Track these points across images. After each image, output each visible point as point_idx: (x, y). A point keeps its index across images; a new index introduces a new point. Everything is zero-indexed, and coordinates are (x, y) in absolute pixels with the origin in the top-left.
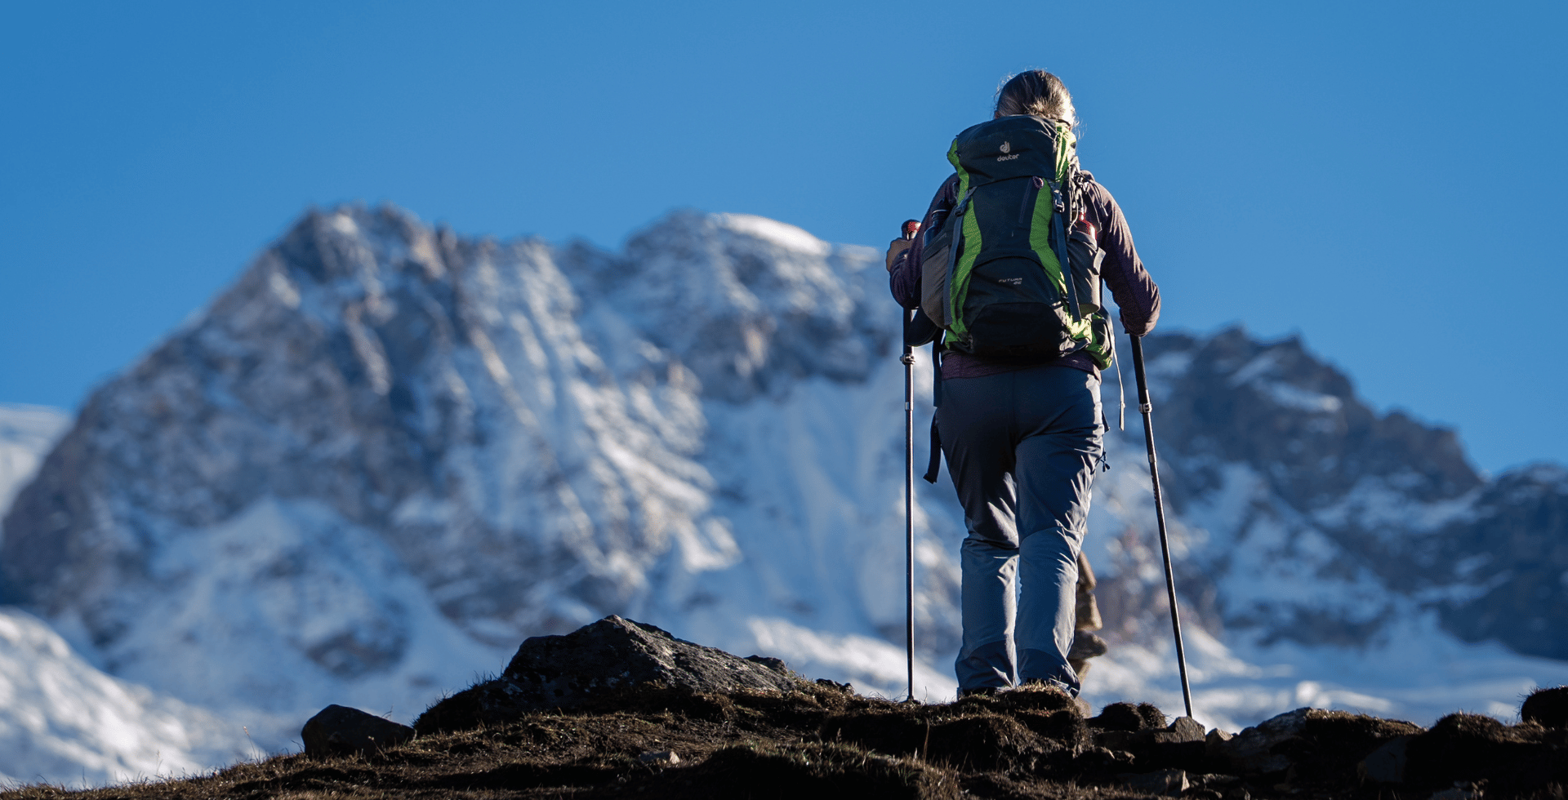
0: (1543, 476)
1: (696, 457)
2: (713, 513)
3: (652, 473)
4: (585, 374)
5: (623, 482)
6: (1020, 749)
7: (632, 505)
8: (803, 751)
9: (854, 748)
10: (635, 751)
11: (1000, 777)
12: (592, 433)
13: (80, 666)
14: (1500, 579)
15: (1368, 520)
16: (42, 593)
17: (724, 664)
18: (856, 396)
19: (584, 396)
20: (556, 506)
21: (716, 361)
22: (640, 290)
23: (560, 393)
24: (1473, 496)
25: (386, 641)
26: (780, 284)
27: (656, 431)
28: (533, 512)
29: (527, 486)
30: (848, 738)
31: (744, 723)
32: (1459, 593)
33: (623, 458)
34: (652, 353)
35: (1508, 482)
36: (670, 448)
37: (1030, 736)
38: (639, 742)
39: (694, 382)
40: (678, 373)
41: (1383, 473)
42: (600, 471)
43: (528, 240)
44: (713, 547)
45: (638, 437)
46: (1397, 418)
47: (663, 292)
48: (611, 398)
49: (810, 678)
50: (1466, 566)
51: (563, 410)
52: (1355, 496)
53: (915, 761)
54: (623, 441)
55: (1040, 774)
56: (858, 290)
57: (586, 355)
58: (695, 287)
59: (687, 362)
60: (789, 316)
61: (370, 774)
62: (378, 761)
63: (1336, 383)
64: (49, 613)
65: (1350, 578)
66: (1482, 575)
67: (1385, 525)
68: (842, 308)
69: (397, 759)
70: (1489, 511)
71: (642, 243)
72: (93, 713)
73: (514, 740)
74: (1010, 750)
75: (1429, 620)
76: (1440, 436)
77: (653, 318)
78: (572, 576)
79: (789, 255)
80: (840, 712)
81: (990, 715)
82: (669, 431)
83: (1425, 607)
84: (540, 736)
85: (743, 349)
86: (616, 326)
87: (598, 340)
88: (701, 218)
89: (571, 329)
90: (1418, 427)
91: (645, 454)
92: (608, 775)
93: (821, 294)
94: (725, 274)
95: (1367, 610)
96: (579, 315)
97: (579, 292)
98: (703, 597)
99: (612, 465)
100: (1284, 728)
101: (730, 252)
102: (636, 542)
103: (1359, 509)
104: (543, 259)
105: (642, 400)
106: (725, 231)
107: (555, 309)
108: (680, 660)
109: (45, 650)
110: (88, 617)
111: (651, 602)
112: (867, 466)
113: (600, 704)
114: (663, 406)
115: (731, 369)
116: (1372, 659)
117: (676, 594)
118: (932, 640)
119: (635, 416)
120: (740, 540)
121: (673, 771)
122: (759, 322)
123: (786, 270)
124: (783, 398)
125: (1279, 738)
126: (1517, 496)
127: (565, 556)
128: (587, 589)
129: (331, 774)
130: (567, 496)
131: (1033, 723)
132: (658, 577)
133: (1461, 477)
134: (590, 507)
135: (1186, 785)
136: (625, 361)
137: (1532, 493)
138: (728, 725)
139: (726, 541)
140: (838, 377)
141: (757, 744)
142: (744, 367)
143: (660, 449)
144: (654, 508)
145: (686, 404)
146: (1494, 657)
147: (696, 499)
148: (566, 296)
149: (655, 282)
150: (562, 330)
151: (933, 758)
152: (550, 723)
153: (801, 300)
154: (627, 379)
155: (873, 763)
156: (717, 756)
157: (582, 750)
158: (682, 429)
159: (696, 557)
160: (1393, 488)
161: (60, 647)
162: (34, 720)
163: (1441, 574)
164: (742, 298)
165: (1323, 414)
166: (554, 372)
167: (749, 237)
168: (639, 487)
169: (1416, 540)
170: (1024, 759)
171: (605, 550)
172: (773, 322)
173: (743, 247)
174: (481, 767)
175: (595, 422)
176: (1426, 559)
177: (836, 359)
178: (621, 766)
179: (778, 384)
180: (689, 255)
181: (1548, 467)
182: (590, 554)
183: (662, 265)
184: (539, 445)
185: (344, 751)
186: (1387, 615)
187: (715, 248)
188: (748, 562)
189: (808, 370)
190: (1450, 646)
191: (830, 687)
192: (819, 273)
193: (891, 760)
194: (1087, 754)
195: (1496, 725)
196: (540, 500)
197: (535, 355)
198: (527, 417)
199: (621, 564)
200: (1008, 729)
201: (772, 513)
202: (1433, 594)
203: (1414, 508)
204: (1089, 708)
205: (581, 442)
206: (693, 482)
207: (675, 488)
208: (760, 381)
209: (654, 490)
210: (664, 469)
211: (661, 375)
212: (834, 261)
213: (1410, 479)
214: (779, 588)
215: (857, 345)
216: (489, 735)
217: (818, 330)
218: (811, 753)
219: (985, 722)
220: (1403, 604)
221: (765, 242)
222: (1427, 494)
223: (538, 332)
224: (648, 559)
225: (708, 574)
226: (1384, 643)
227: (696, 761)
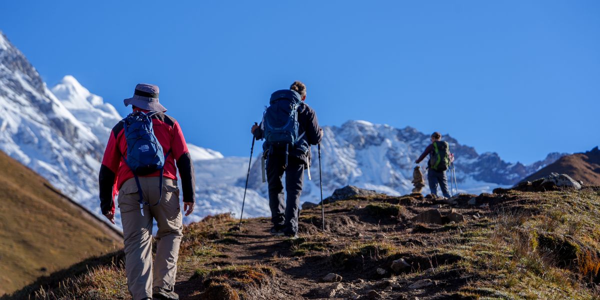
0: (489, 154)
1: (354, 159)
2: (358, 167)
3: (348, 162)
4: (336, 147)
5: (343, 163)
6: (414, 202)
7: (345, 167)
8: (380, 205)
9: (388, 204)
10: (354, 206)
11: (412, 207)
12: (338, 156)
13: (260, 197)
14: (482, 171)
15: (461, 163)
16: (254, 186)
17: (367, 192)
18: (379, 147)
19: (336, 150)
20: (333, 168)
21: (356, 144)
22: (344, 133)
23: (332, 150)
24: (477, 158)
25: (308, 190)
26: (366, 131)
27: (348, 155)
28: (329, 169)
29: (328, 165)
30: (388, 202)
31: (370, 201)
32: (476, 173)
33: (343, 159)
34: (346, 143)
35: (483, 155)
36: (350, 157)
37: (416, 200)
38: (354, 205)
39: (353, 147)
40: (351, 146)
41: (463, 155)
42: (339, 162)
43: (326, 126)
44: (358, 173)
45: (345, 156)
46: (465, 146)
47: (348, 133)
48: (341, 150)
49: (380, 193)
50: (477, 169)
51: (333, 153)
52: (459, 159)
53: (398, 205)
54: (343, 157)
55: (418, 206)
56: (378, 131)
57: (336, 144)
58: (353, 132)
59: (352, 144)
60: (368, 136)
61: (313, 212)
62: (314, 210)
63: (455, 141)
64: (255, 189)
65: (459, 172)
66: (479, 170)
67: (463, 163)
68: (376, 134)
69: (316, 209)
70: (480, 160)
71: (344, 126)
72: (263, 204)
73: (334, 205)
74: (413, 203)
75: (472, 178)
76: (472, 149)
77: (346, 137)
78: (336, 178)
79: (367, 126)
80: (385, 198)
81: (409, 197)
82: (350, 155)
83: (471, 176)
84: (338, 205)
85: (361, 141)
86: (341, 139)
87: (338, 141)
88: (353, 121)
89: (333, 140)
90: (468, 148)
91: (346, 159)
92: (350, 210)
93: (373, 132)
94: (357, 130)
95: (461, 177)
96: (335, 137)
97: (335, 134)
98: (356, 181)
99: (341, 161)
100: (456, 197)
101: (358, 126)
102: (346, 173)
103: (459, 161)
104: (329, 130)
105: (345, 150)
106: (357, 123)
107: (331, 137)
108: (360, 191)
109: (254, 195)
110: (261, 189)
111: (349, 182)
112: (381, 159)
113: (348, 199)
114: (349, 151)
115: (359, 145)
116: (463, 184)
117: (352, 181)
118: (393, 185)
119: (345, 153)
120: (362, 171)
121: (360, 209)
122: (363, 137)
123: (367, 128)
124: (367, 149)
125: (455, 198)
126: (484, 157)
127: (335, 175)
128: (339, 180)
129: (307, 212)
130: (335, 166)
131: (416, 198)
132: (350, 178)
133: (476, 155)
134: (338, 168)
135: (441, 207)
136: (342, 144)
137: (487, 157)
138: (368, 201)
139: (360, 171)
140: (376, 145)
141: (374, 204)
142: (361, 144)
143: (348, 158)
144: (348, 167)
145: (352, 151)
146: (482, 183)
147: (355, 165)
148: (333, 134)
149: (346, 131)
150: (332, 140)
151: (401, 204)
152: (340, 202)
153: (369, 133)
154: (343, 147)
155: (392, 206)
156: (367, 206)
157: (345, 207)
158: (352, 155)
159: (355, 175)
160: (464, 157)
161: (257, 194)
162: (253, 206)
163: (473, 170)
164: (360, 133)
165: (453, 146)
166: (331, 147)
167: (360, 124)
168: (346, 164)
169: (469, 165)
170: (415, 204)
171: (341, 174)
172: (365, 137)
173: (360, 125)
174: (330, 210)
175: (338, 154)
176: (470, 168)
177: (375, 142)
178: (352, 209)
179: (366, 146)
180: (351, 127)
181: (489, 152)
182: (339, 175)
183: (347, 129)
184: (330, 158)
185: (308, 208)
186: (465, 177)
187: (355, 126)
188: (364, 175)
189: (371, 144)
190: (475, 182)
191: (383, 194)
192: (372, 129)
193: (395, 205)
194: (425, 203)
195: (490, 194)
196: (330, 167)
197: (328, 144)
198: (328, 154)
199: (344, 176)
200: (412, 199)
201: (367, 167)
202: (472, 173)
203: (468, 160)
204: (424, 195)
205: (336, 158)
206: (354, 163)
207: (351, 164)
208: (364, 146)
209: (348, 164)
210: (350, 161)
211: (348, 146)
212: (374, 126)
213: (467, 156)
214: (369, 179)
215: (379, 140)
216: (331, 205)
217: (372, 138)
218: (382, 205)
219: (408, 199)
220: (467, 175)
221: (363, 124)
222: (470, 157)
223: (328, 140)
224: (348, 175)
225: (358, 177)
226: (464, 182)
227: (364, 207)
